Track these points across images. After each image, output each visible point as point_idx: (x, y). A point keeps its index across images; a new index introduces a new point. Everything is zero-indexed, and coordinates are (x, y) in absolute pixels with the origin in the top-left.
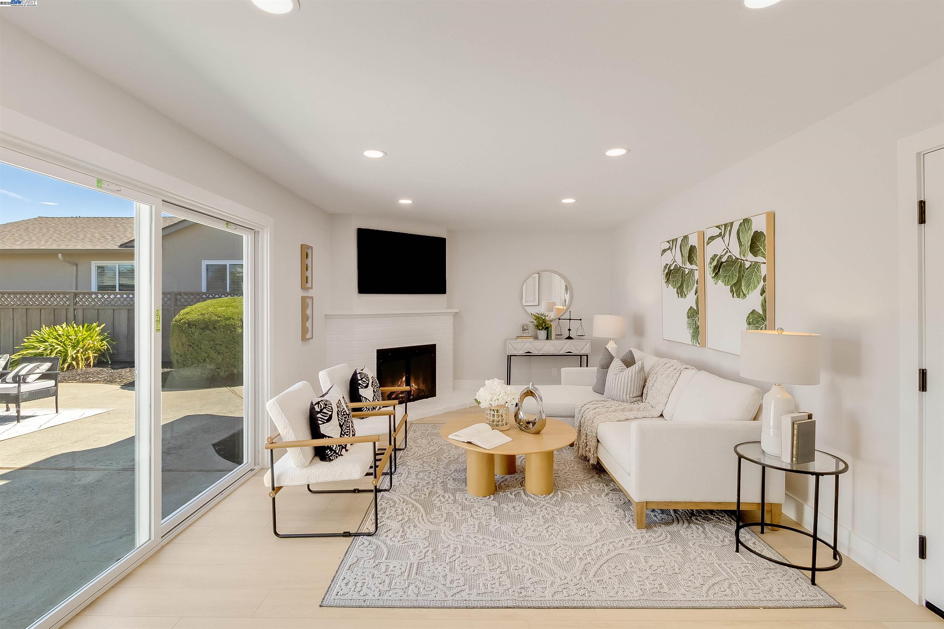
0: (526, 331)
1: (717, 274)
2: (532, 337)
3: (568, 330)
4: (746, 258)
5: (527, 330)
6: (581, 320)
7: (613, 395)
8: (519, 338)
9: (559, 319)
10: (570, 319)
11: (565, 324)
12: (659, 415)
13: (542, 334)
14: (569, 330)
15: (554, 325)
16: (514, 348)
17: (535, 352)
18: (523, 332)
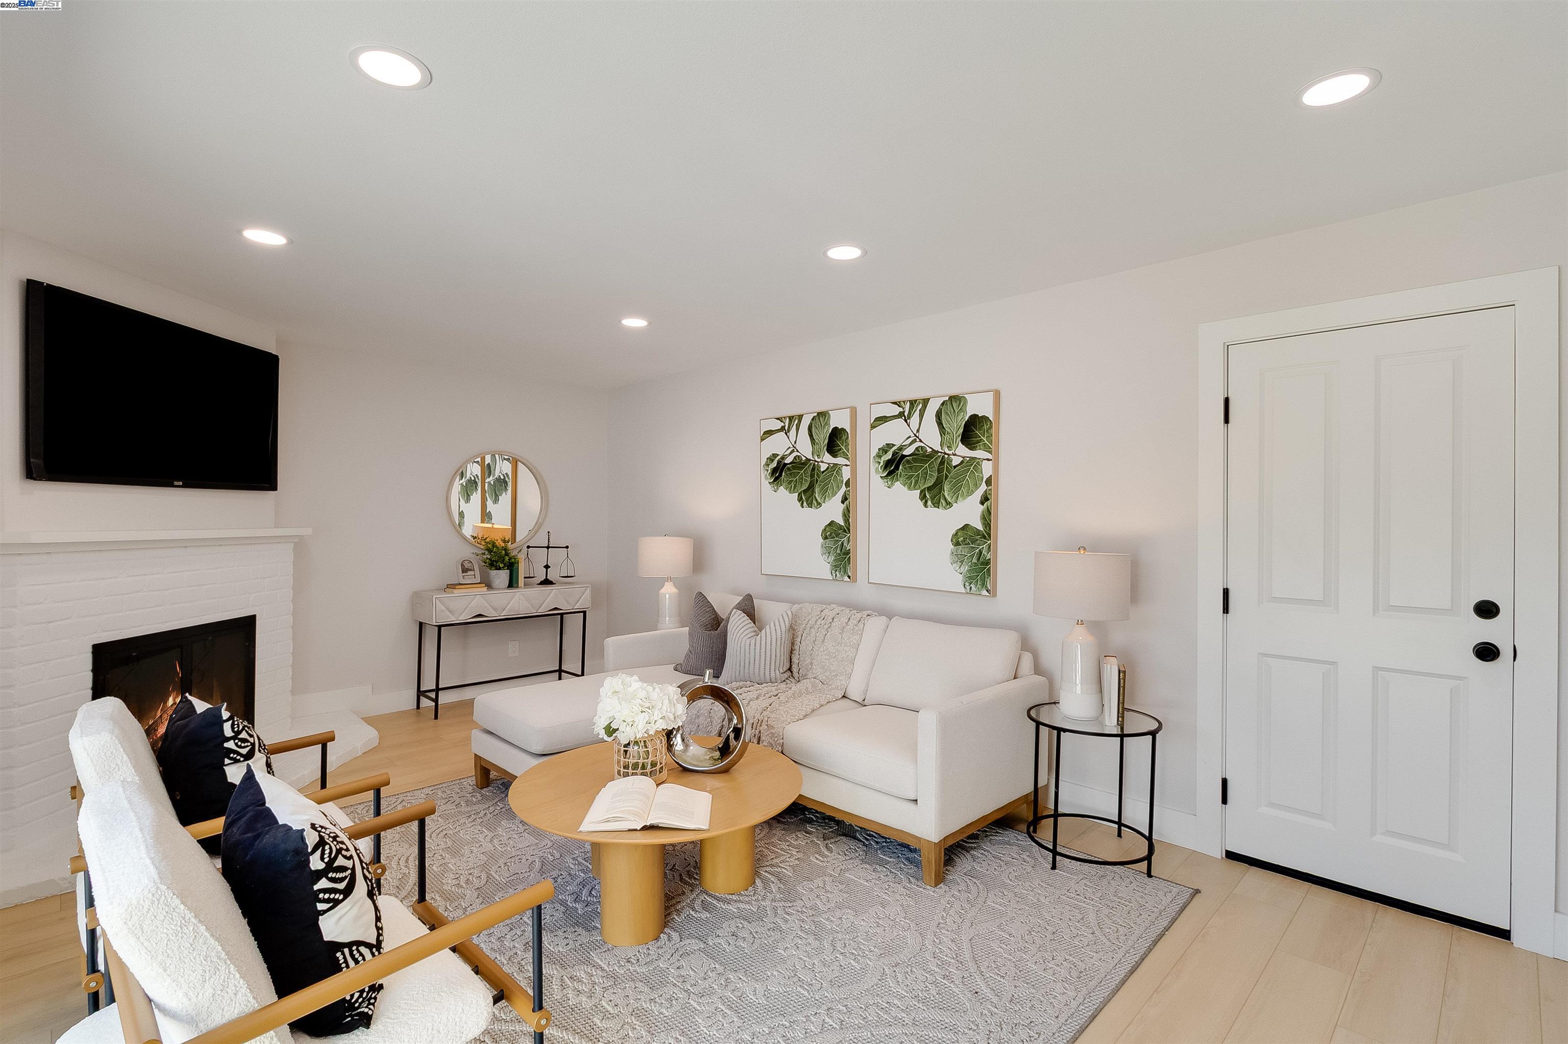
0: (469, 573)
1: (890, 474)
2: (484, 585)
3: (544, 567)
4: (953, 451)
5: (470, 570)
6: (567, 547)
7: (752, 673)
8: (457, 587)
9: (528, 547)
10: (548, 547)
11: (540, 556)
12: (840, 696)
13: (501, 577)
14: (547, 567)
15: (521, 557)
16: (448, 609)
17: (492, 614)
18: (464, 574)
